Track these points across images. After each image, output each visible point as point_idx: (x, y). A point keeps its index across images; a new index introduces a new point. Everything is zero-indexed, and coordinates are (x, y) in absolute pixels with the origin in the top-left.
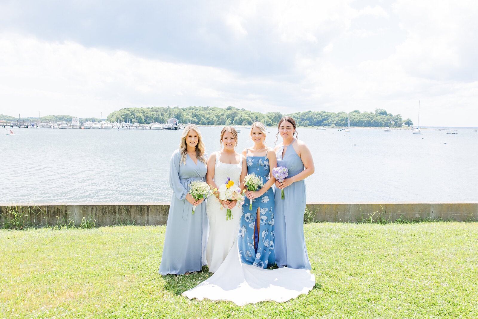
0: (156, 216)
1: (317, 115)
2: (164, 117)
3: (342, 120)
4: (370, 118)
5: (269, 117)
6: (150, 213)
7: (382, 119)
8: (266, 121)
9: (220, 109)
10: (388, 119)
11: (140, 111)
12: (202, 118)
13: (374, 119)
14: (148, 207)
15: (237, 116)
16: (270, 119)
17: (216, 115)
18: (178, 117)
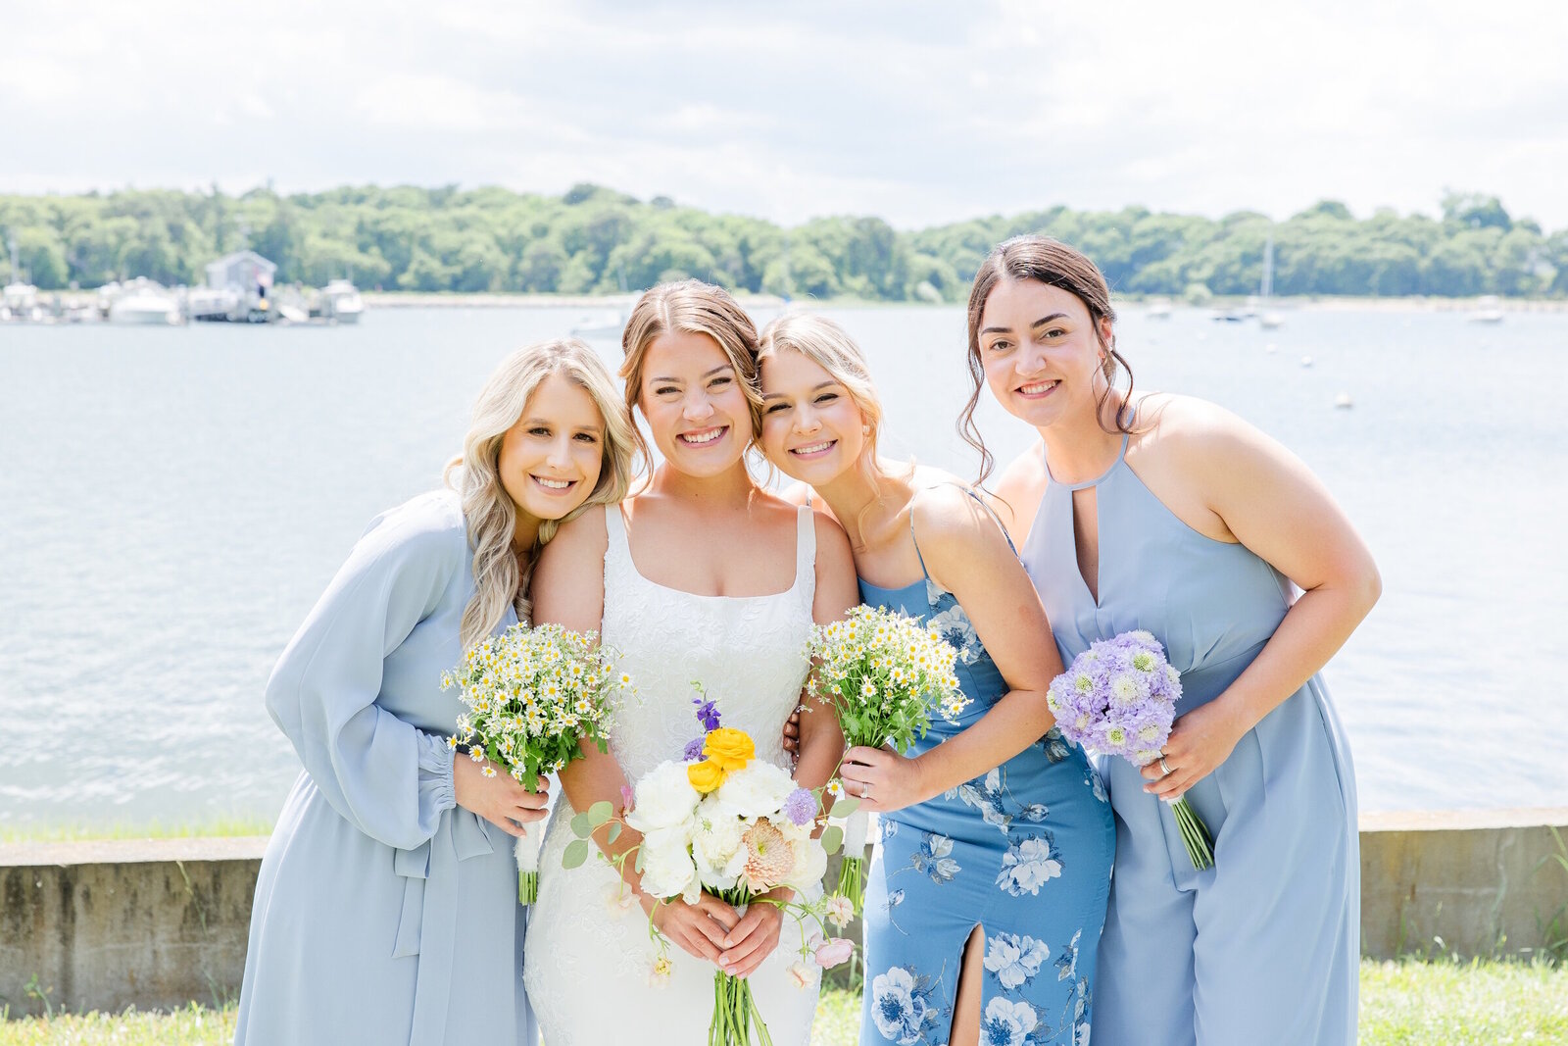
0: (127, 938)
1: (1101, 230)
2: (186, 247)
3: (1250, 259)
4: (1407, 242)
5: (816, 242)
6: (81, 917)
7: (1481, 248)
8: (799, 267)
9: (524, 197)
10: (1520, 253)
11: (43, 213)
12: (419, 255)
13: (1437, 250)
14: (67, 878)
15: (625, 242)
16: (825, 253)
17: (502, 232)
18: (272, 245)
